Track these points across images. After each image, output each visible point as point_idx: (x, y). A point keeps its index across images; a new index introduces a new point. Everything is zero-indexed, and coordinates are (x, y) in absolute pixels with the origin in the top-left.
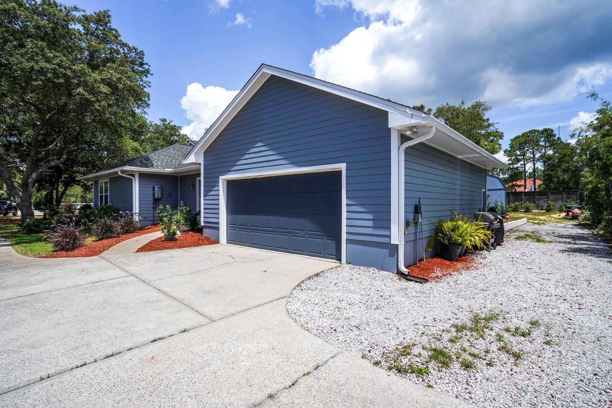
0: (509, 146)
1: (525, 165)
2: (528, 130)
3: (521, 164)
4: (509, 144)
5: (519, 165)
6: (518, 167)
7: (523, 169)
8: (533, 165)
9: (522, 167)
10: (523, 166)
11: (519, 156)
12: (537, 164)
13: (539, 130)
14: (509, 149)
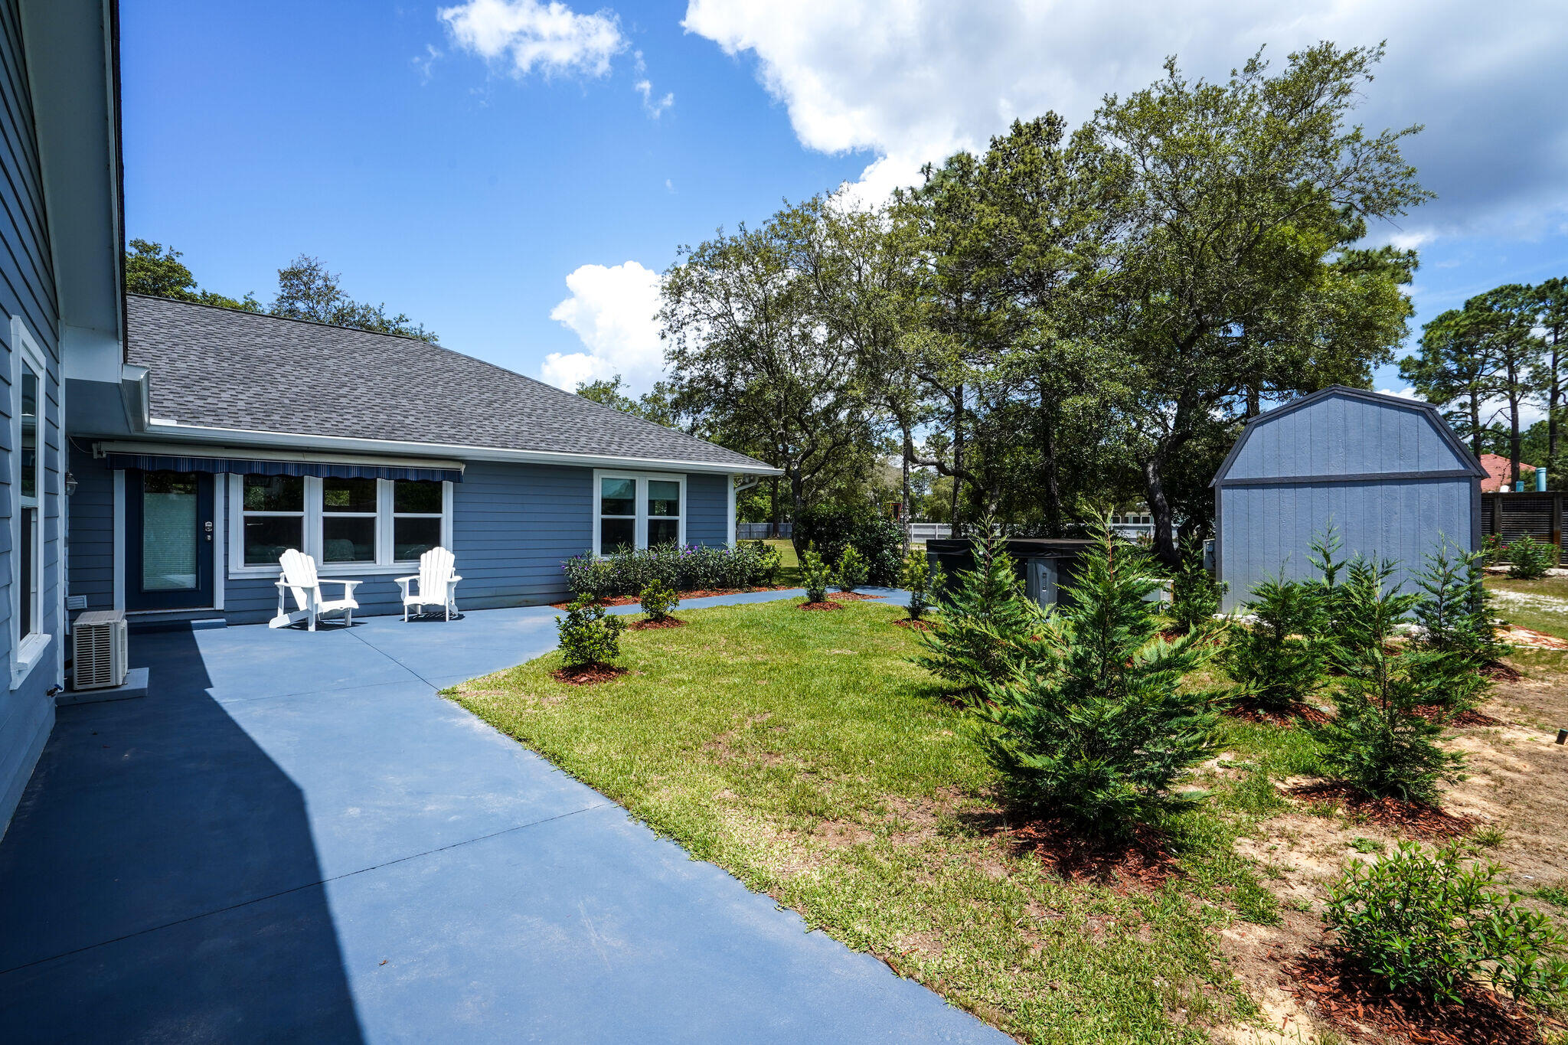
0: (1420, 346)
1: (1474, 405)
2: (1485, 291)
3: (1463, 406)
4: (1420, 342)
5: (1453, 406)
6: (1451, 413)
7: (1470, 418)
8: (1507, 403)
9: (1466, 415)
10: (1468, 410)
11: (1455, 377)
12: (1521, 401)
13: (1529, 288)
14: (1419, 357)
